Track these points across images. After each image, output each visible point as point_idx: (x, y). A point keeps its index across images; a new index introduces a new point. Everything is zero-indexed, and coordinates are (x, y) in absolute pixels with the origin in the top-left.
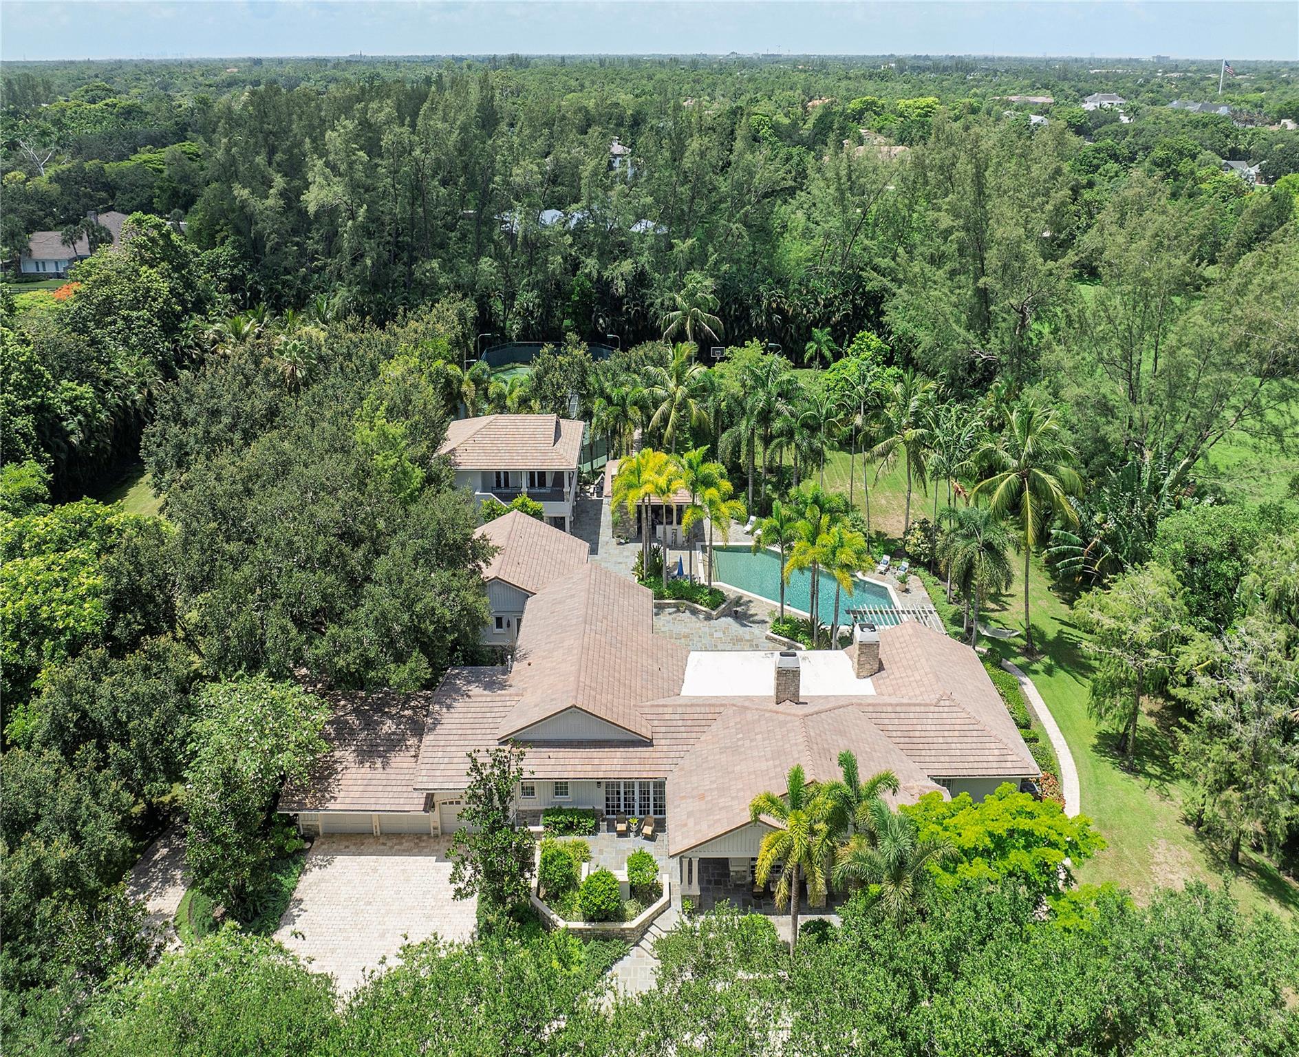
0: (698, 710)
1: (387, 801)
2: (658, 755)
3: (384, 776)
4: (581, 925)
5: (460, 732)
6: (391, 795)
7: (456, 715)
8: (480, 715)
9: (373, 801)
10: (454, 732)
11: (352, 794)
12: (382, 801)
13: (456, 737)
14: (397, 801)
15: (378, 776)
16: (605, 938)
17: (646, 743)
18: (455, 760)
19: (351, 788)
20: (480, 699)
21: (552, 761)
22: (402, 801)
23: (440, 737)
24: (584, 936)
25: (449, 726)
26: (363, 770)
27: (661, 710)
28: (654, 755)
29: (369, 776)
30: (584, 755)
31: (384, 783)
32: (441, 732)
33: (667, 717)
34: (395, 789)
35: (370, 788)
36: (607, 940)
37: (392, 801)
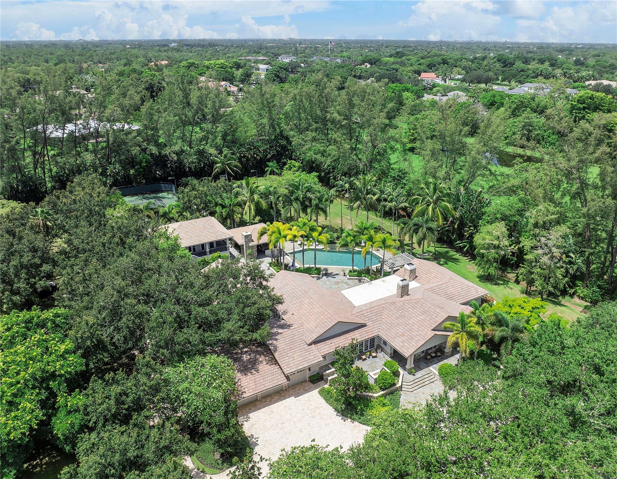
0: (375, 308)
1: (269, 384)
2: (371, 328)
3: (260, 376)
4: (382, 392)
5: (288, 347)
6: (269, 381)
7: (281, 342)
8: (291, 339)
9: (262, 386)
10: (286, 348)
11: (251, 388)
12: (266, 385)
13: (288, 350)
14: (273, 382)
15: (257, 377)
16: (392, 393)
17: (363, 326)
18: (295, 358)
19: (248, 386)
20: (286, 333)
21: (333, 344)
22: (275, 381)
23: (281, 352)
24: (384, 396)
25: (282, 347)
26: (248, 377)
27: (362, 313)
28: (369, 329)
29: (253, 378)
30: (344, 338)
31: (262, 378)
32: (280, 350)
33: (365, 314)
34: (268, 378)
35: (257, 382)
36: (393, 393)
37: (271, 383)
